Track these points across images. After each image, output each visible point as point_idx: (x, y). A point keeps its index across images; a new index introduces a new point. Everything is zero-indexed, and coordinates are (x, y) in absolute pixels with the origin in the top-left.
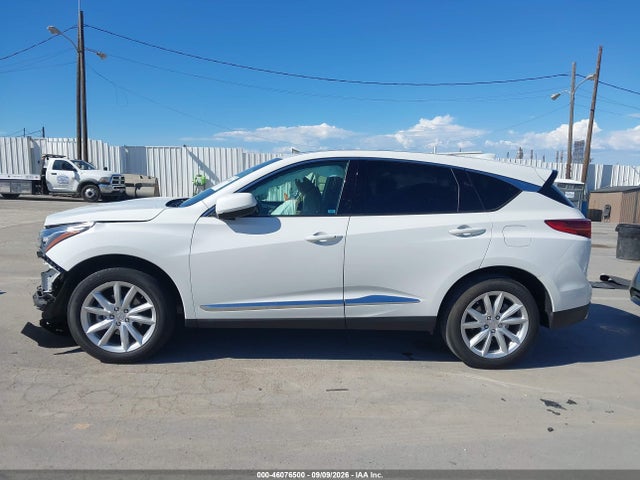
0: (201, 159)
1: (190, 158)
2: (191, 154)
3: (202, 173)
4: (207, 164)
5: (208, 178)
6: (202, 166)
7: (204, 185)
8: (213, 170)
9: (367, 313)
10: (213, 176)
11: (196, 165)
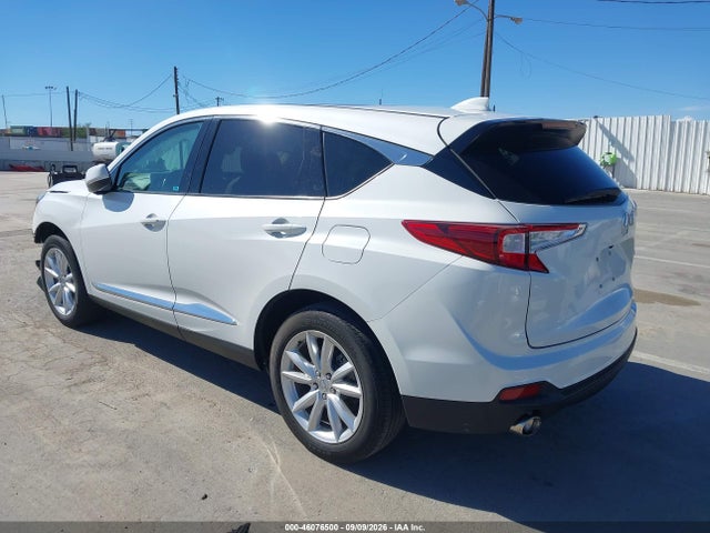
0: (614, 132)
1: (600, 132)
2: (602, 127)
3: (612, 150)
4: (620, 139)
5: (619, 155)
6: (613, 141)
7: (613, 165)
8: (627, 145)
9: (195, 326)
10: (626, 154)
11: (606, 139)
